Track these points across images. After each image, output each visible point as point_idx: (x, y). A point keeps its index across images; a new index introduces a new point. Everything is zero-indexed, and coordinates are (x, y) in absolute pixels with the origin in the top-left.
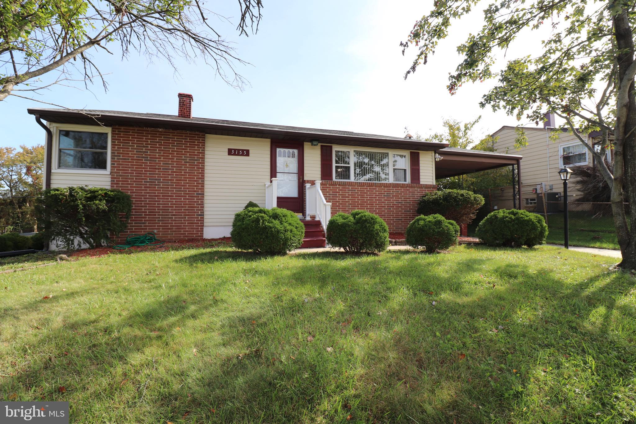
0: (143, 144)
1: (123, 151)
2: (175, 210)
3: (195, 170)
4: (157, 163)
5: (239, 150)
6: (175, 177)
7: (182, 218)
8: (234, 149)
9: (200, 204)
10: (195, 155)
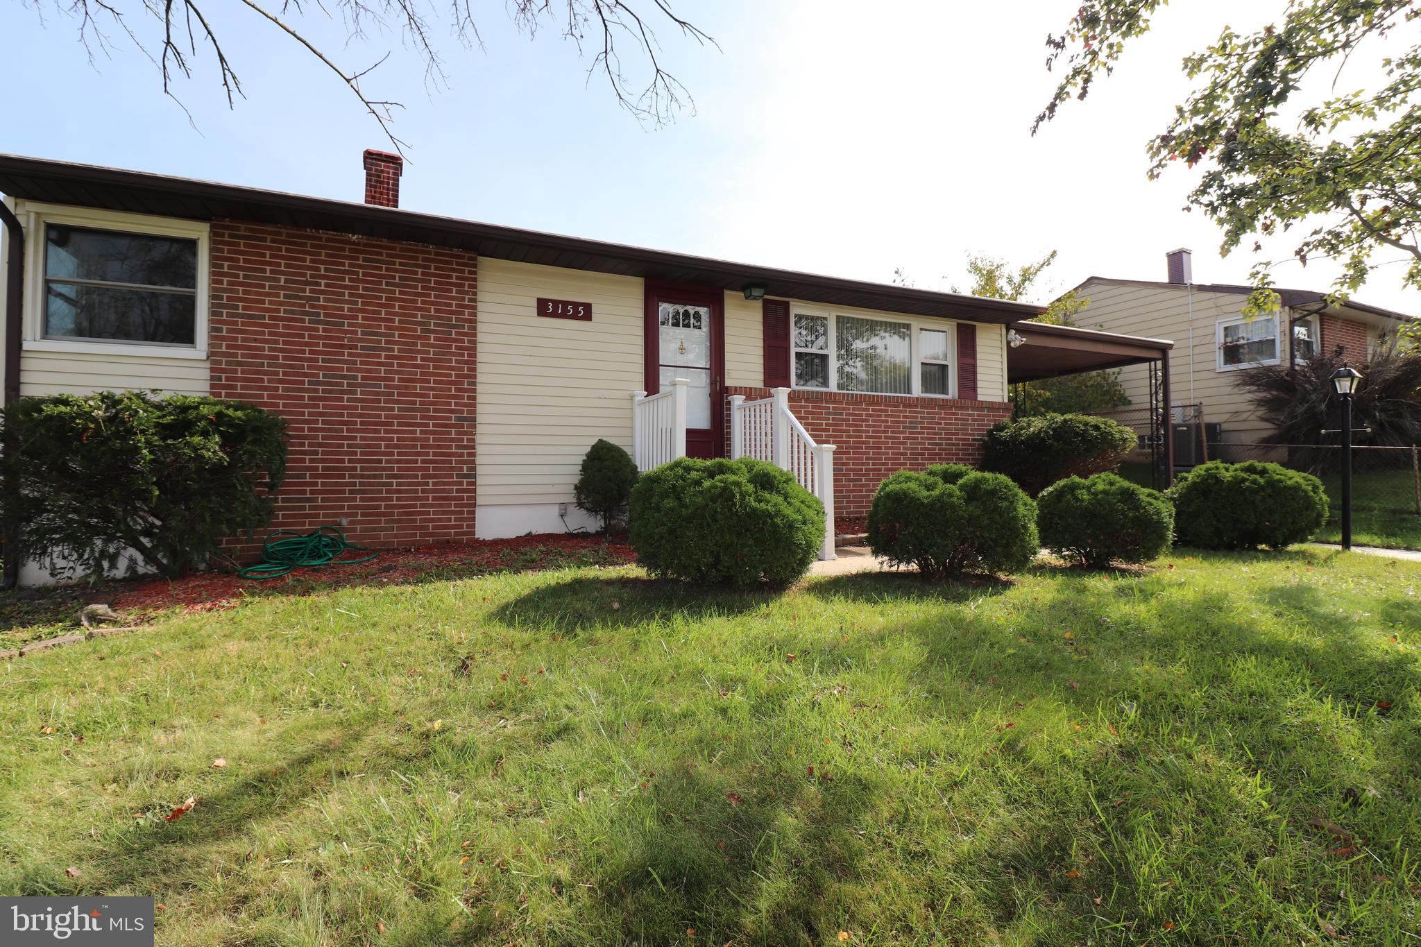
0: (304, 275)
1: (245, 292)
2: (398, 462)
3: (453, 354)
4: (346, 332)
5: (565, 304)
6: (397, 372)
7: (419, 484)
8: (553, 301)
9: (465, 447)
10: (452, 312)
